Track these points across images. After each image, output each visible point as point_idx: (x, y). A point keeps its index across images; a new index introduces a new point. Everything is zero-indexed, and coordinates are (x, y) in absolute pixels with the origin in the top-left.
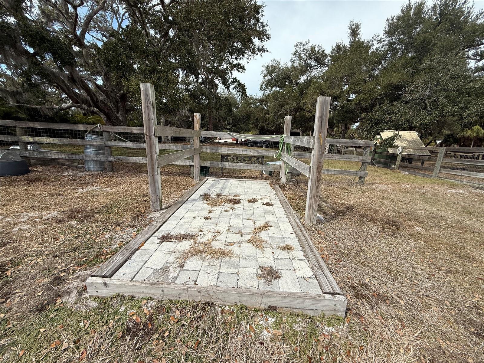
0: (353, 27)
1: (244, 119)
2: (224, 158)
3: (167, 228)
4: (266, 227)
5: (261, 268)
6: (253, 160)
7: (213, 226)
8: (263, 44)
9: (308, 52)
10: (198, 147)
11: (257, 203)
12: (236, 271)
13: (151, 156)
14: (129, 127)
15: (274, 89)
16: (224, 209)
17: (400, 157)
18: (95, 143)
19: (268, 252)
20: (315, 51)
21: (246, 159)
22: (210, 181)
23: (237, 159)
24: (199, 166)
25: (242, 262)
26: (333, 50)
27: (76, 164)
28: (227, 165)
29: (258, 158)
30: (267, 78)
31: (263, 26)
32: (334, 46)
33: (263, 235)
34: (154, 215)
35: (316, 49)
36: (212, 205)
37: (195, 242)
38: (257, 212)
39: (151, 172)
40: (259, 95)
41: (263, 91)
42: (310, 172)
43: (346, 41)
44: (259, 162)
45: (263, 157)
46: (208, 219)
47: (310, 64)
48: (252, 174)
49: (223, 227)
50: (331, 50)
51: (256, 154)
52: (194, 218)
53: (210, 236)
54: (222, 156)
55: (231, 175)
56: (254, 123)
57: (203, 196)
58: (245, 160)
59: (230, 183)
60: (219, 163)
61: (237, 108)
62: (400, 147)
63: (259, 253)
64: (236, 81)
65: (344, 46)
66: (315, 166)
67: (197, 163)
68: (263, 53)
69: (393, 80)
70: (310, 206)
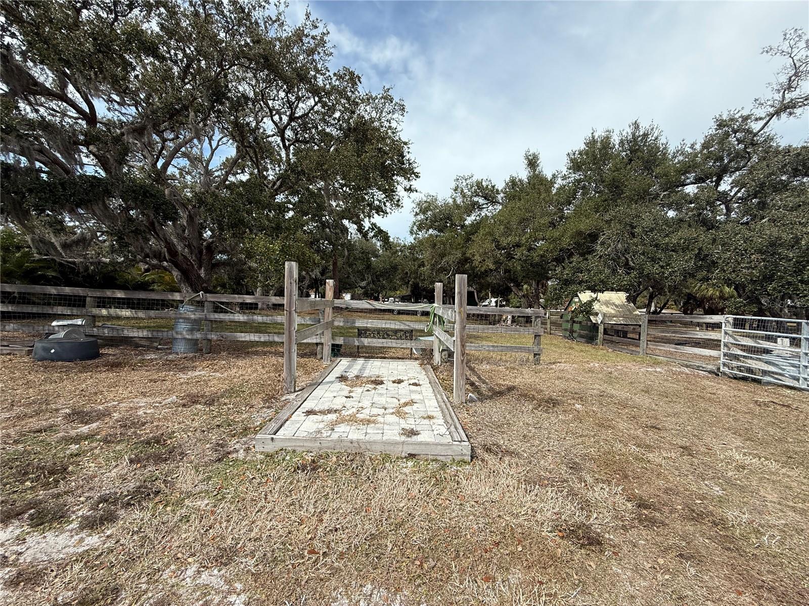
0: (530, 157)
1: (387, 272)
2: (363, 332)
3: (308, 405)
4: (412, 403)
5: (403, 429)
6: (399, 335)
7: (357, 403)
8: (411, 183)
9: (474, 188)
10: (330, 320)
11: (402, 383)
12: (382, 432)
13: (290, 332)
14: (241, 296)
15: (431, 231)
16: (365, 389)
17: (603, 327)
18: (193, 316)
19: (411, 421)
20: (483, 186)
21: (390, 333)
22: (344, 362)
23: (378, 333)
24: (330, 344)
25: (386, 427)
26: (507, 184)
27: (156, 344)
28: (366, 341)
29: (405, 333)
30: (419, 218)
31: (410, 164)
32: (508, 180)
33: (407, 409)
34: (289, 397)
35: (484, 183)
36: (352, 386)
37: (340, 415)
38: (401, 391)
39: (288, 349)
40: (409, 240)
41: (414, 236)
42: (454, 345)
43: (523, 174)
44: (406, 337)
45: (412, 331)
46: (349, 397)
47: (478, 202)
48: (400, 355)
49: (366, 403)
50: (504, 185)
51: (402, 327)
52: (335, 397)
53: (354, 410)
54: (358, 330)
55: (371, 354)
56: (402, 279)
57: (340, 378)
58: (388, 335)
59: (370, 364)
60: (355, 339)
61: (376, 256)
62: (600, 315)
63: (402, 421)
64: (376, 227)
65: (520, 180)
66: (459, 340)
67: (327, 340)
68: (412, 193)
69: (582, 227)
70: (457, 382)
